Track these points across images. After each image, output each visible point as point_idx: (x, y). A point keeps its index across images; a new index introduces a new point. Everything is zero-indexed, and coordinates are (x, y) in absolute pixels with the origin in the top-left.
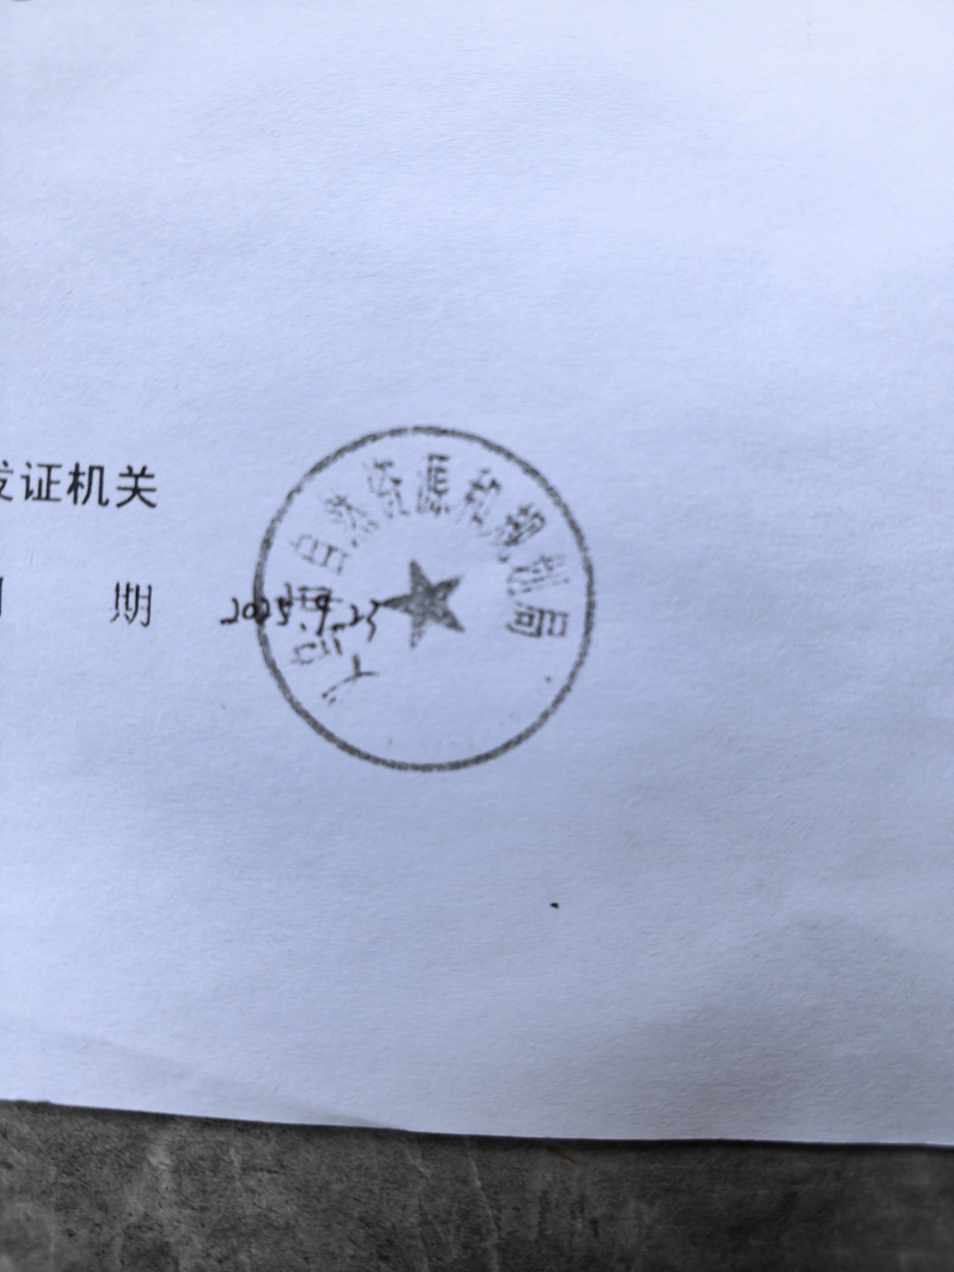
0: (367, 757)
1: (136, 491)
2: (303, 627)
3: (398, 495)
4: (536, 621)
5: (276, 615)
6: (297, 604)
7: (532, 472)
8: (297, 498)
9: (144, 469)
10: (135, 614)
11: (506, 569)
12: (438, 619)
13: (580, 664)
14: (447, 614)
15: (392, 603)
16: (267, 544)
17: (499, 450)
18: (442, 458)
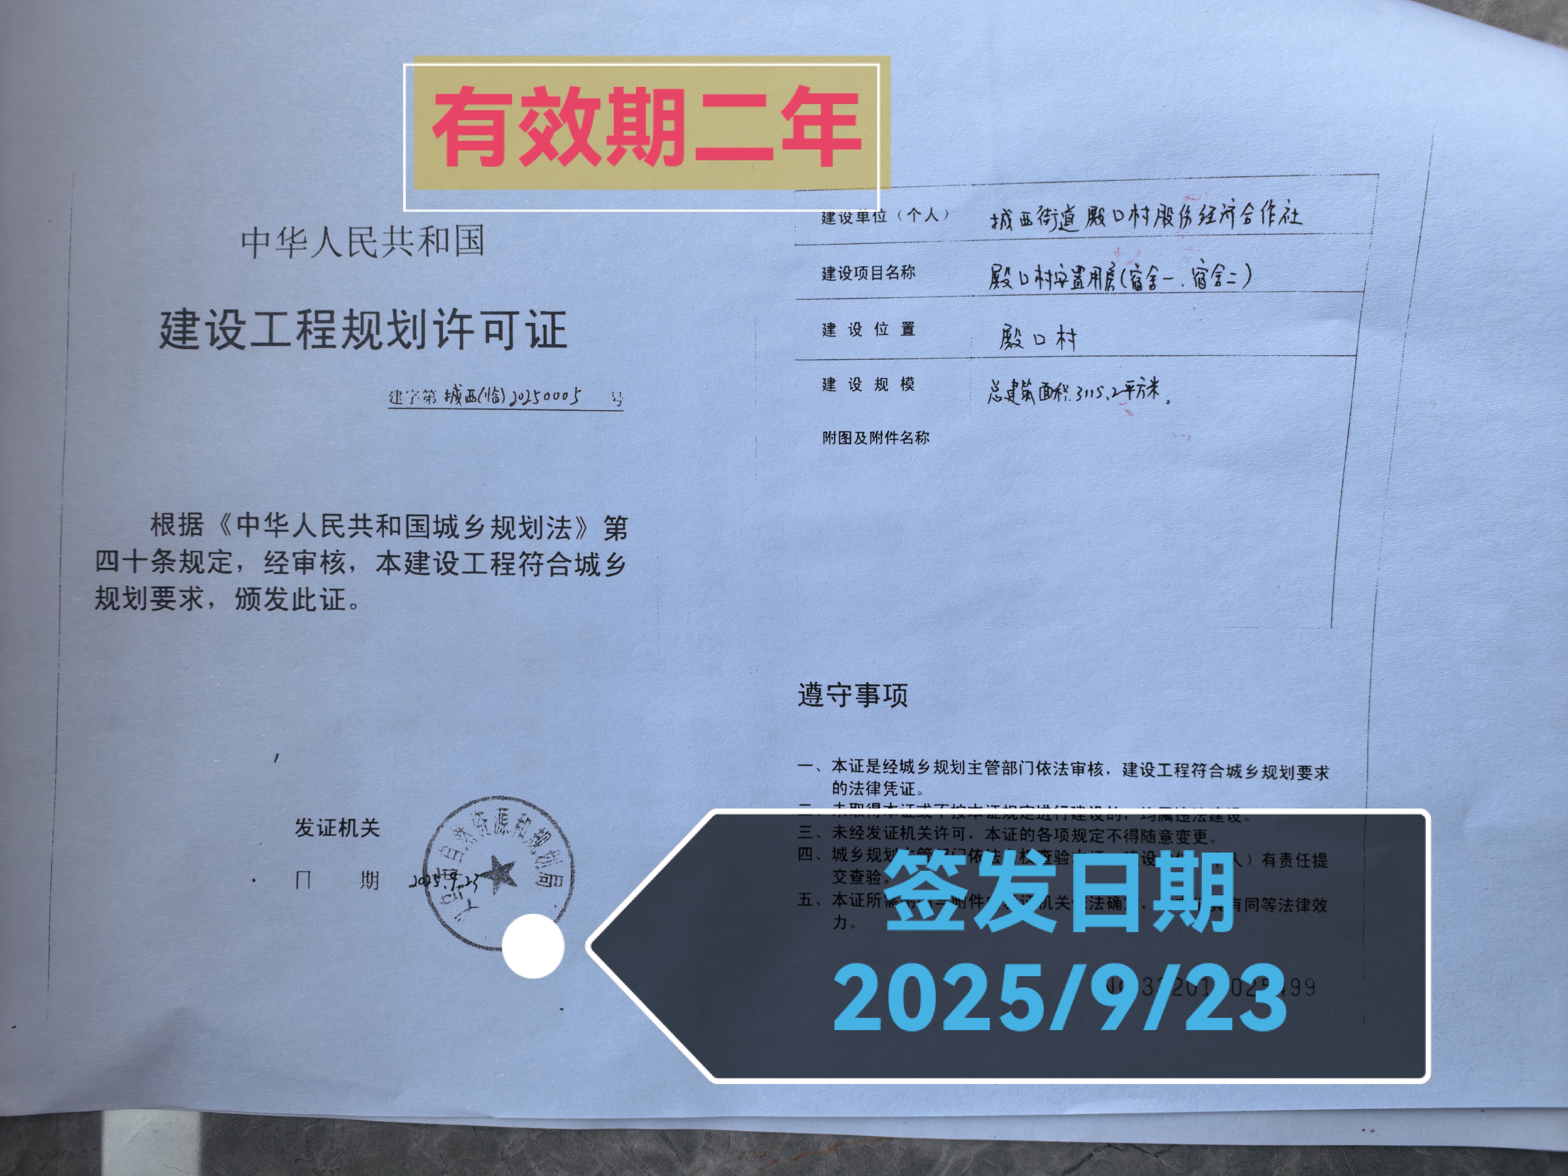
0: (476, 945)
1: (370, 829)
2: (445, 887)
3: (486, 826)
4: (549, 880)
5: (433, 883)
6: (442, 877)
7: (545, 814)
8: (441, 829)
9: (374, 819)
10: (371, 885)
11: (535, 857)
12: (505, 882)
13: (569, 898)
14: (509, 879)
15: (484, 875)
16: (428, 851)
17: (530, 805)
18: (505, 810)
